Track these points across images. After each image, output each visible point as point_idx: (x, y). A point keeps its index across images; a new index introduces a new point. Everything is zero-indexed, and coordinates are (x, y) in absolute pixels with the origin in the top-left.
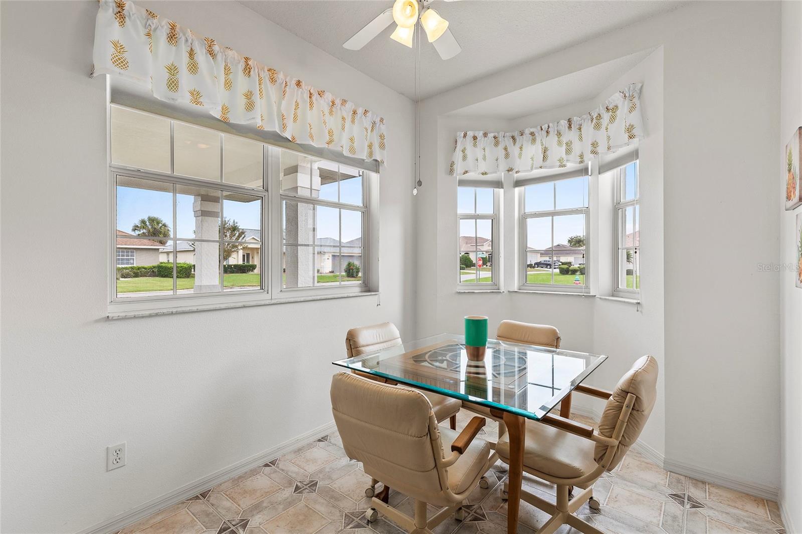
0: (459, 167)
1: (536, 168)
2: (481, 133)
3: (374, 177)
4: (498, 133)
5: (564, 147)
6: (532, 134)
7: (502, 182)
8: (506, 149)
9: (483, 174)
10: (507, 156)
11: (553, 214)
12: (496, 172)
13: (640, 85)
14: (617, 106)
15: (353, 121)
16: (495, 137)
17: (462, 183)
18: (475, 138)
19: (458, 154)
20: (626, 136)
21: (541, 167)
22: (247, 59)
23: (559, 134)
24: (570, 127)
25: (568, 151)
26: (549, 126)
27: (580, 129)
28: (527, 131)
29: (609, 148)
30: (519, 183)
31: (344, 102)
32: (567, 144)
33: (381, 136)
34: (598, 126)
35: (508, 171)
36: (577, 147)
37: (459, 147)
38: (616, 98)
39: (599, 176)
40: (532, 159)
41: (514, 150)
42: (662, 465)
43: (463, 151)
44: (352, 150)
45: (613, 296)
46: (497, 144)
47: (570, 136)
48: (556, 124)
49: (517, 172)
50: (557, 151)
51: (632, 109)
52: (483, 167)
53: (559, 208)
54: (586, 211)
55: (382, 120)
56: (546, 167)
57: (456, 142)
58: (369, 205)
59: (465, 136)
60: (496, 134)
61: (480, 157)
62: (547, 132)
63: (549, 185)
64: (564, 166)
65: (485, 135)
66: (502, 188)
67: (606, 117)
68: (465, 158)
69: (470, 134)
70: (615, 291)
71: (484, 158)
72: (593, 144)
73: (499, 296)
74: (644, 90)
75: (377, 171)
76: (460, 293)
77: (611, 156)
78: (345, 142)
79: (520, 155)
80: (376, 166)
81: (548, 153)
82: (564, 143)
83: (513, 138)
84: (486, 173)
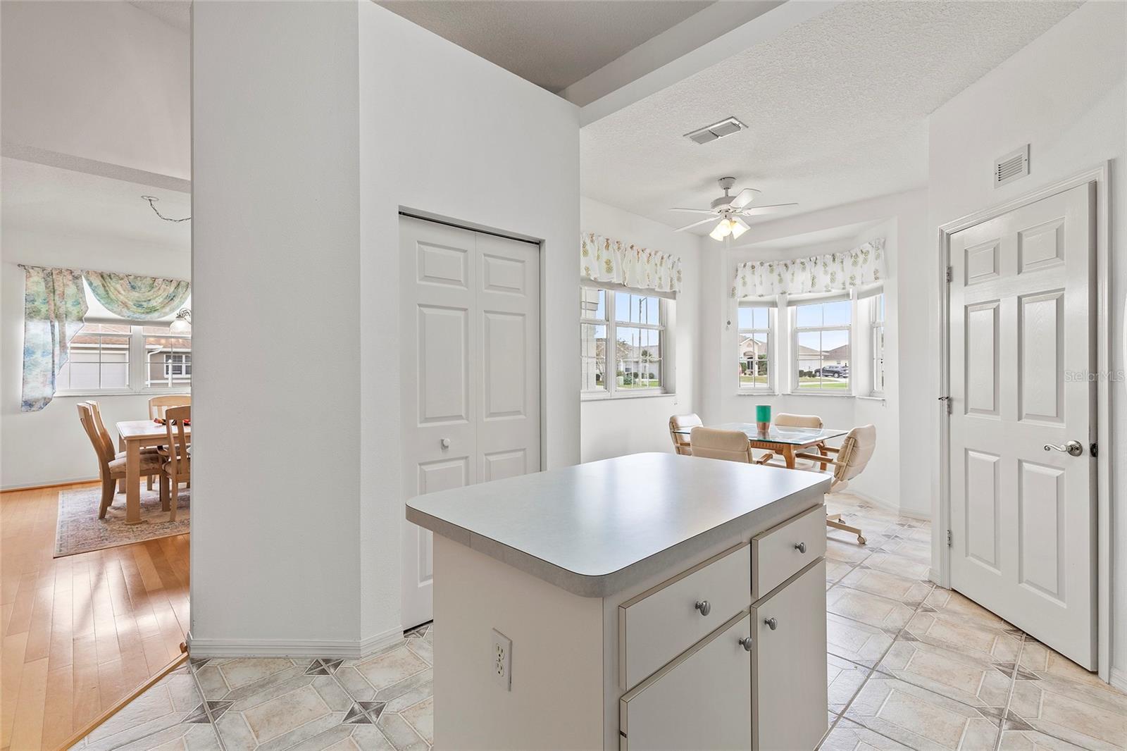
0: (740, 292)
1: (806, 292)
2: (758, 263)
3: (671, 304)
4: (773, 261)
5: (829, 276)
6: (803, 263)
7: (776, 302)
8: (779, 275)
9: (760, 296)
10: (781, 281)
11: (821, 329)
12: (771, 294)
13: (883, 240)
14: (868, 251)
15: (661, 265)
16: (770, 266)
17: (741, 304)
18: (753, 267)
19: (739, 281)
20: (873, 276)
21: (810, 292)
22: (607, 240)
23: (825, 265)
24: (834, 259)
25: (833, 280)
26: (816, 259)
27: (842, 262)
28: (798, 261)
29: (862, 283)
30: (790, 303)
31: (656, 253)
32: (832, 274)
33: (678, 272)
34: (855, 263)
35: (782, 293)
36: (840, 277)
37: (740, 274)
38: (867, 247)
39: (859, 301)
40: (803, 283)
41: (787, 276)
42: (897, 513)
43: (743, 278)
44: (660, 286)
45: (870, 396)
46: (772, 271)
47: (833, 267)
48: (822, 256)
49: (789, 294)
50: (823, 279)
51: (878, 257)
52: (760, 290)
53: (826, 325)
54: (849, 328)
55: (679, 260)
56: (814, 292)
57: (737, 270)
58: (667, 323)
59: (745, 266)
60: (771, 263)
61: (757, 283)
62: (815, 263)
63: (819, 306)
64: (830, 291)
65: (762, 264)
66: (777, 307)
67: (861, 257)
68: (744, 284)
69: (749, 264)
70: (871, 393)
71: (761, 284)
72: (851, 278)
73: (775, 398)
74: (886, 242)
75: (675, 299)
76: (740, 395)
77: (866, 287)
78: (657, 282)
79: (792, 280)
80: (673, 295)
81: (816, 280)
82: (830, 272)
83: (786, 265)
84: (762, 296)
